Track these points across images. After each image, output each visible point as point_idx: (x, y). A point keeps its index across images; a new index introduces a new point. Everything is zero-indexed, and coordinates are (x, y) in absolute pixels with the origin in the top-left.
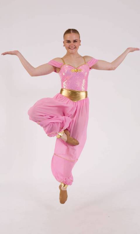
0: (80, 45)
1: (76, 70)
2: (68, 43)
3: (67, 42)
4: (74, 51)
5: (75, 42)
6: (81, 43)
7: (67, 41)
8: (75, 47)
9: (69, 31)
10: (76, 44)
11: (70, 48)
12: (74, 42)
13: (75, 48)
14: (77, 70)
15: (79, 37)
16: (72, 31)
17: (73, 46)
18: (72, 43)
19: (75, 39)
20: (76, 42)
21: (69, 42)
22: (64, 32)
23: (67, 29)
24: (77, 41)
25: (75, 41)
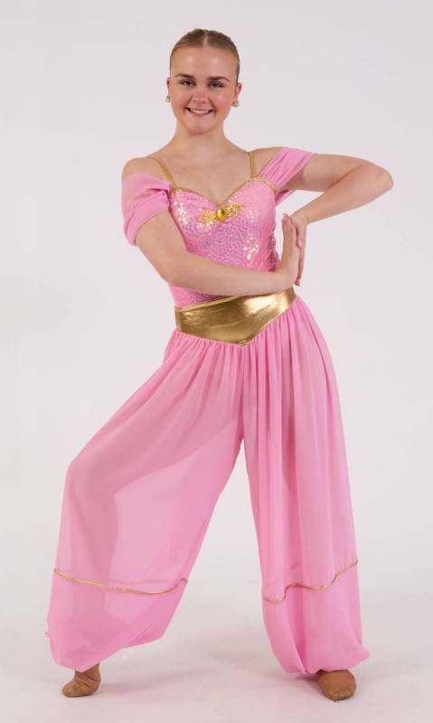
0: (235, 104)
1: (220, 211)
2: (185, 86)
3: (182, 82)
4: (208, 121)
5: (215, 85)
6: (241, 97)
7: (180, 78)
8: (211, 108)
9: (195, 38)
10: (219, 96)
11: (189, 109)
12: (209, 85)
13: (213, 110)
14: (223, 212)
15: (234, 68)
16: (206, 40)
17: (202, 99)
18: (201, 87)
19: (215, 74)
20: (219, 89)
21: (188, 83)
22: (178, 39)
23: (191, 29)
24: (222, 81)
25: (214, 83)
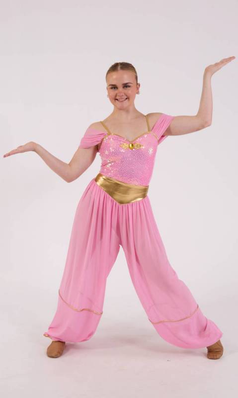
0: (138, 93)
1: (131, 145)
2: (113, 90)
3: (112, 88)
4: (126, 103)
5: (126, 87)
6: (141, 89)
7: (110, 86)
8: (126, 97)
9: (114, 68)
10: (129, 91)
11: (117, 100)
12: (124, 87)
13: (128, 98)
14: (132, 145)
15: (134, 78)
16: (119, 67)
17: (121, 94)
18: (121, 89)
19: (126, 82)
20: (129, 88)
21: (115, 88)
22: (108, 69)
23: (113, 63)
24: (130, 84)
25: (126, 86)
